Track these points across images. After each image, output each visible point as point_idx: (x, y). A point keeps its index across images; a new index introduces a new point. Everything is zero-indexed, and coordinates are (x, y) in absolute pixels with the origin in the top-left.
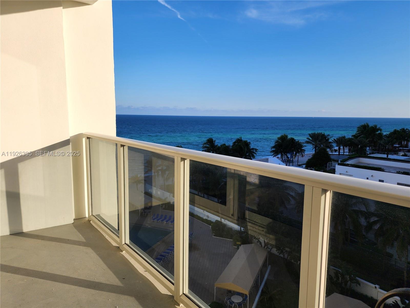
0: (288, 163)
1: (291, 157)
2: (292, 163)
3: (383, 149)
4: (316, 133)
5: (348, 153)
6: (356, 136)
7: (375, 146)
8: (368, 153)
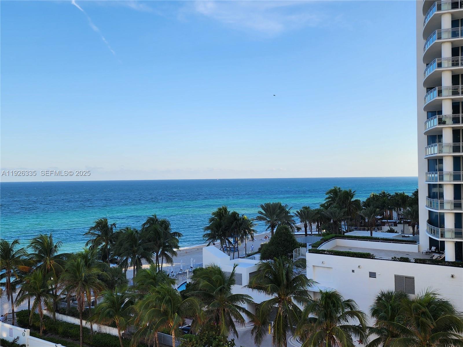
0: (231, 253)
1: (236, 242)
2: (237, 252)
3: (361, 223)
4: (272, 203)
5: (317, 231)
6: (326, 205)
7: (351, 220)
8: (345, 231)
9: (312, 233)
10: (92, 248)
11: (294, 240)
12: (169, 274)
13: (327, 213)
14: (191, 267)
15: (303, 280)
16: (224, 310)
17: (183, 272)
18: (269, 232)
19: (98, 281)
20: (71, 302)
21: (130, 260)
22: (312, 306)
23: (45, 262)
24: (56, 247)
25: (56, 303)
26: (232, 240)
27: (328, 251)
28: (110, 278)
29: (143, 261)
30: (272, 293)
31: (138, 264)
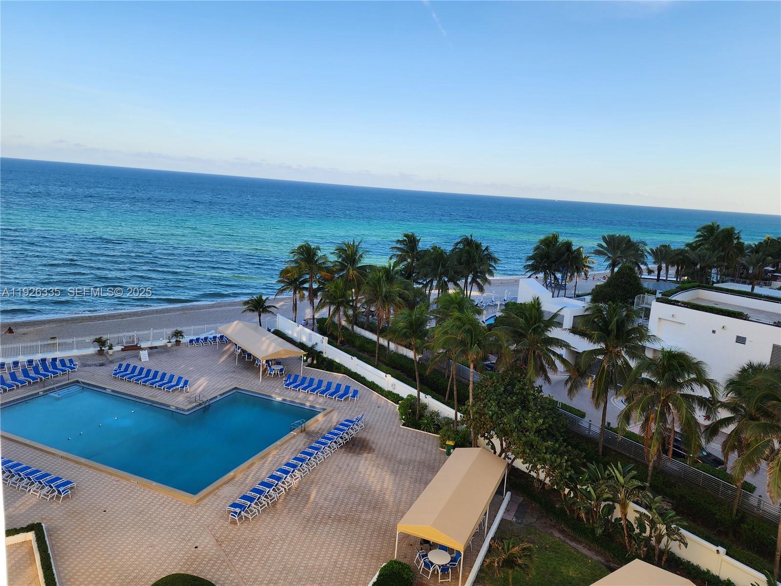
0: (555, 290)
1: (564, 278)
2: (564, 290)
3: (742, 274)
4: (618, 235)
5: (675, 277)
6: (694, 245)
7: (727, 268)
8: (715, 281)
9: (667, 278)
10: (396, 264)
11: (639, 284)
12: (477, 304)
13: (692, 255)
14: (504, 300)
15: (642, 333)
16: (534, 352)
17: (494, 304)
18: (608, 271)
19: (399, 299)
20: (370, 316)
21: (435, 283)
22: (648, 365)
23: (348, 272)
24: (361, 256)
25: (355, 316)
26: (559, 275)
27: (683, 303)
28: (411, 298)
29: (451, 285)
30: (598, 341)
31: (443, 287)
